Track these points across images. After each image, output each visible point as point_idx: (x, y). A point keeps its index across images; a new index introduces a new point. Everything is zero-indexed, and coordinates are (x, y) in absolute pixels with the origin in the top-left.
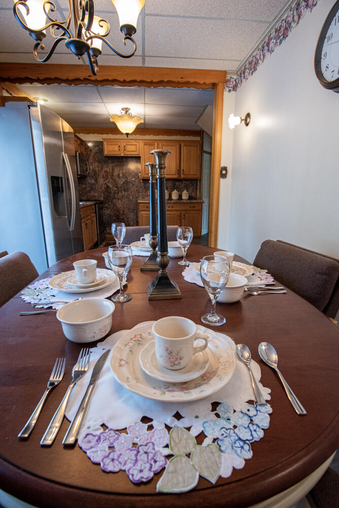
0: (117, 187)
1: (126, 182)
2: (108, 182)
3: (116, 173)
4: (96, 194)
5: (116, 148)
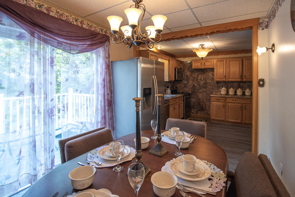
0: (200, 86)
1: (206, 83)
2: (195, 83)
3: (199, 78)
4: (187, 90)
5: (199, 64)
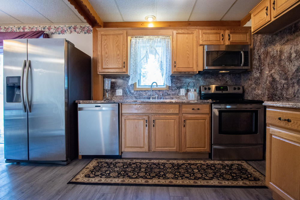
2: (275, 72)
3: (285, 54)
5: (264, 14)
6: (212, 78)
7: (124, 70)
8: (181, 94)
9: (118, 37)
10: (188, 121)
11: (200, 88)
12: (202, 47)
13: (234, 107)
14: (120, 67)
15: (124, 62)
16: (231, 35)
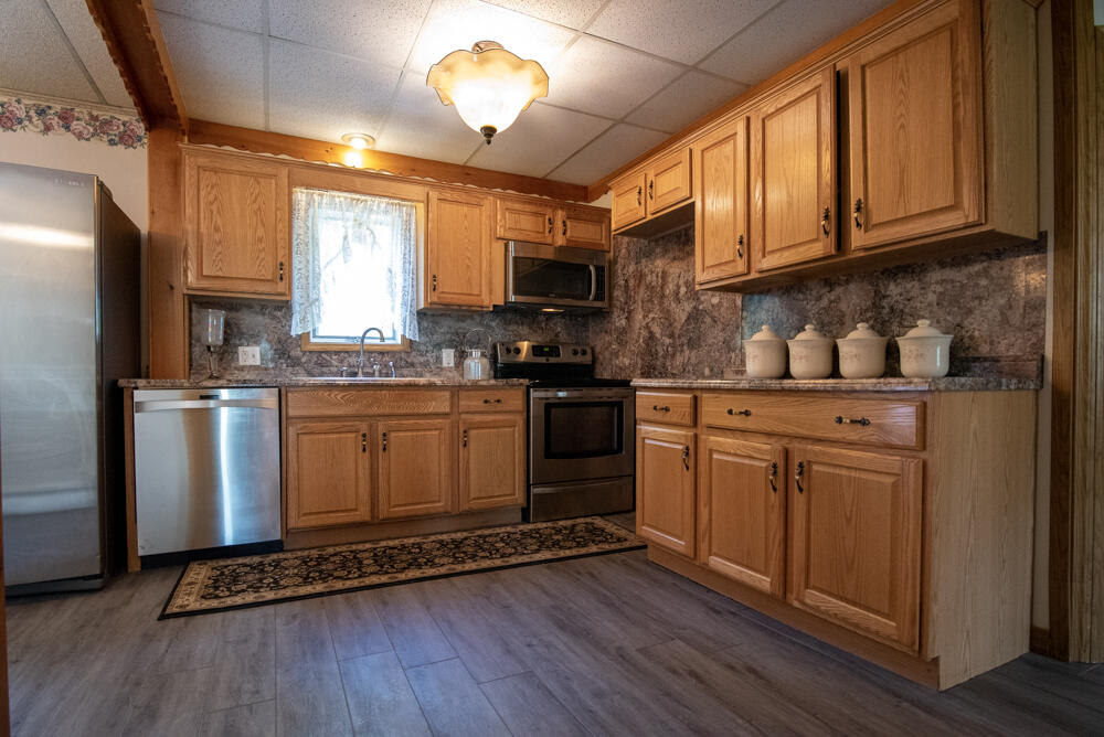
0: (671, 336)
1: (695, 317)
2: (653, 319)
3: (670, 287)
5: (634, 199)
6: (522, 324)
7: (281, 287)
8: (445, 365)
9: (258, 183)
10: (473, 433)
11: (495, 347)
12: (501, 245)
13: (576, 394)
14: (269, 278)
15: (282, 264)
16: (568, 223)
